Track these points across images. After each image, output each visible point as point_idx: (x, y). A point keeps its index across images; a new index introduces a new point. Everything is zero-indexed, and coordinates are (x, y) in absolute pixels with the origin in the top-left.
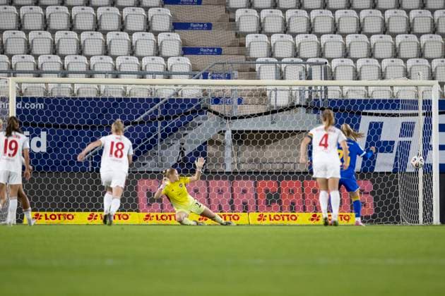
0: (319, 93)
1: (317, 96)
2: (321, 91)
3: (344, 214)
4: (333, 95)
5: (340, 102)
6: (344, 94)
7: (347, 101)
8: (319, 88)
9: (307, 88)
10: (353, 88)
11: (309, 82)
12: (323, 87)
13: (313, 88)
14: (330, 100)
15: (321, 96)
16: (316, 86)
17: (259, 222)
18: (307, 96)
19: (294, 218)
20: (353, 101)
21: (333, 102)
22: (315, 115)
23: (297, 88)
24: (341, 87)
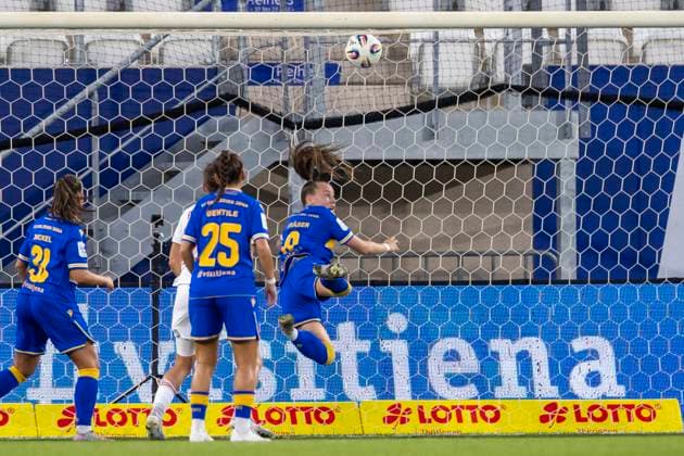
0: (562, 47)
1: (557, 59)
2: (568, 42)
3: (638, 402)
4: (604, 53)
5: (621, 73)
6: (638, 51)
7: (641, 72)
8: (562, 33)
9: (527, 34)
10: (661, 33)
11: (533, 17)
12: (574, 31)
13: (545, 35)
14: (592, 67)
15: (566, 56)
16: (553, 29)
17: (388, 429)
18: (527, 59)
19: (490, 414)
20: (660, 71)
21: (601, 73)
22: (550, 114)
23: (499, 34)
24: (628, 30)
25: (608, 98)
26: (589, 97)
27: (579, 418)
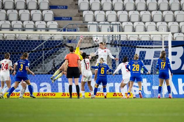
1: (116, 39)
2: (117, 37)
4: (123, 39)
5: (126, 42)
6: (128, 38)
7: (129, 42)
8: (117, 36)
9: (111, 36)
10: (132, 36)
11: (112, 33)
12: (118, 35)
13: (114, 36)
14: (122, 41)
15: (117, 39)
16: (115, 35)
18: (111, 39)
20: (132, 41)
21: (123, 42)
22: (115, 48)
23: (107, 35)
24: (127, 35)
25: (125, 46)
26: (121, 45)
27: (119, 95)
